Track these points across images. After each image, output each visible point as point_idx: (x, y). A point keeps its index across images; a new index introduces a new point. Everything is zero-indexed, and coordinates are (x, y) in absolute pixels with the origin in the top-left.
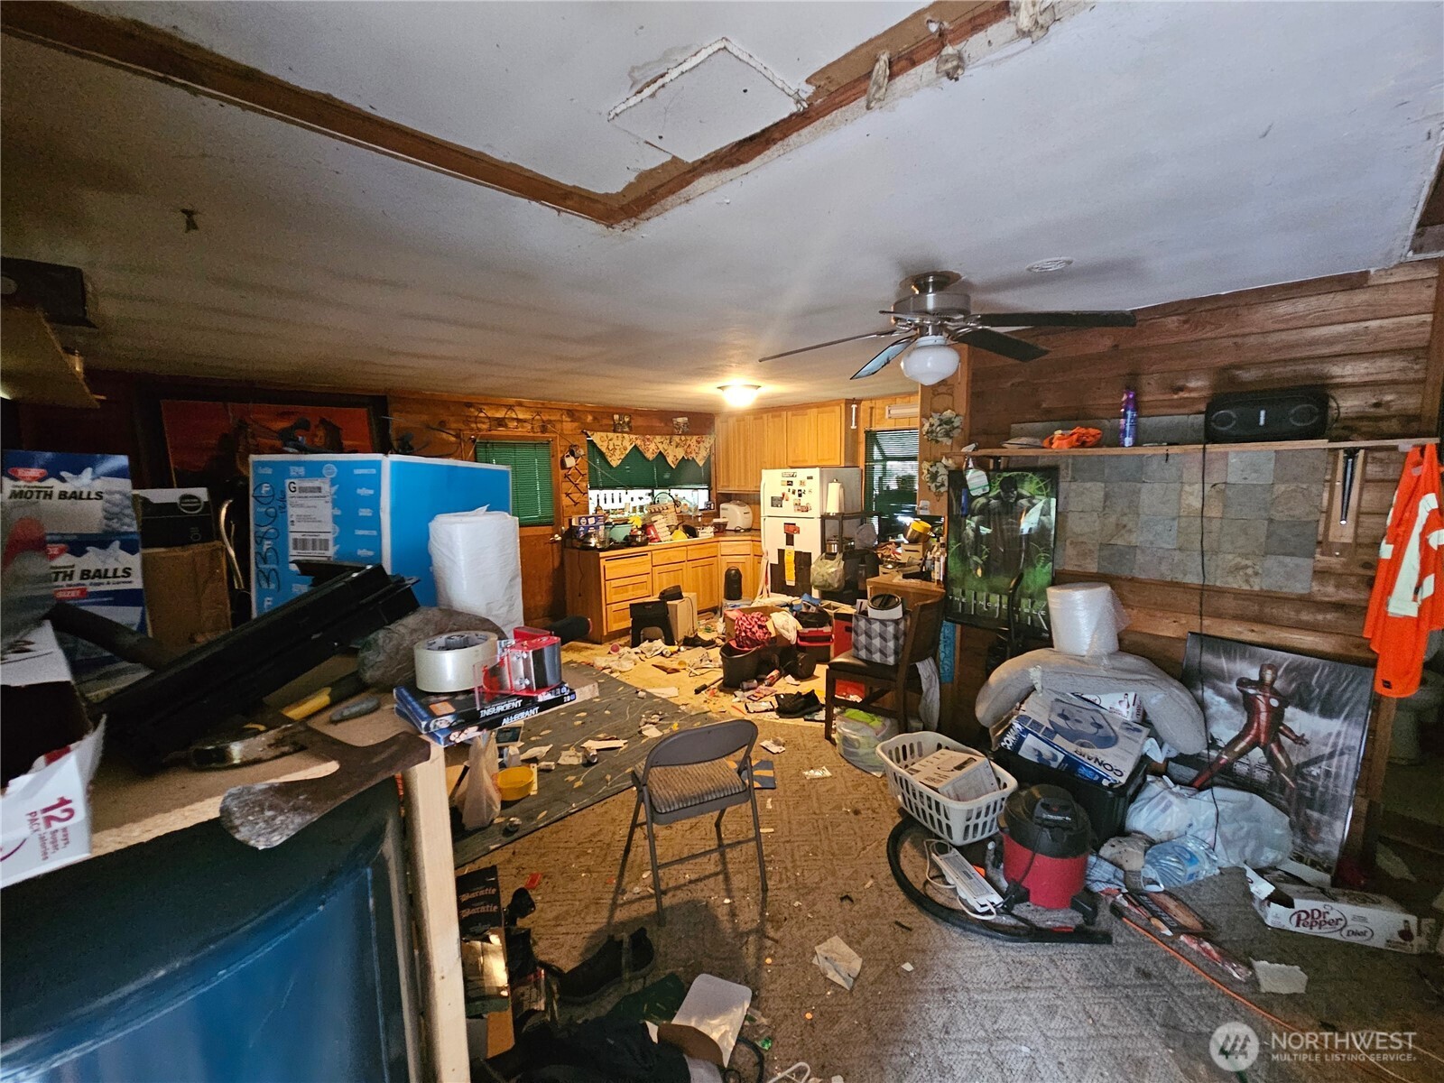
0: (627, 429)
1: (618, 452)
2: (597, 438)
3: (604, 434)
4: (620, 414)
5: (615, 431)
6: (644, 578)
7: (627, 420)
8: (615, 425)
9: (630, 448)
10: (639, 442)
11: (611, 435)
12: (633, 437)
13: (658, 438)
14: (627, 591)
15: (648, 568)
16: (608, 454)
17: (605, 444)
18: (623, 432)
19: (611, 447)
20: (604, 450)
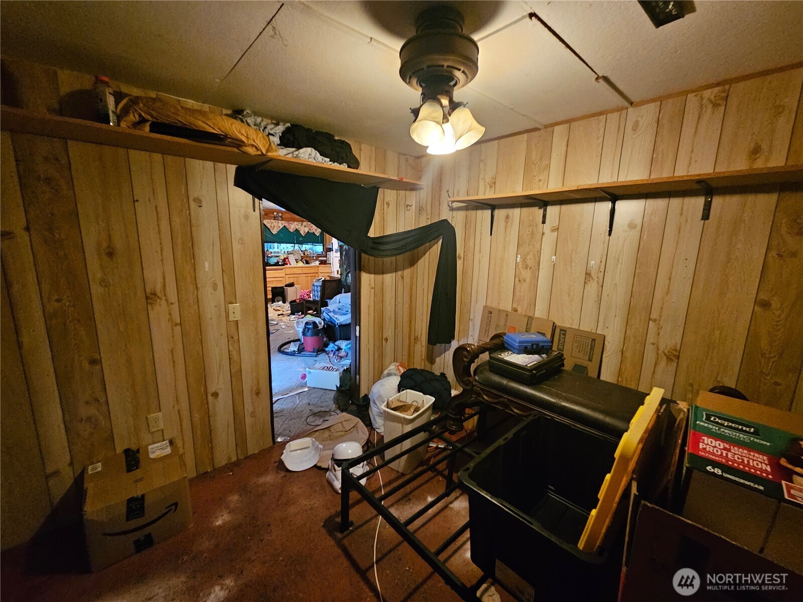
0: (280, 219)
1: (276, 228)
2: (265, 222)
3: (269, 220)
4: (277, 213)
5: (274, 219)
6: (281, 279)
7: (280, 215)
8: (274, 217)
9: (281, 227)
10: (286, 225)
11: (272, 221)
12: (283, 222)
13: (296, 223)
14: (273, 283)
15: (283, 275)
16: (271, 229)
17: (270, 225)
18: (278, 220)
19: (272, 226)
20: (269, 227)
